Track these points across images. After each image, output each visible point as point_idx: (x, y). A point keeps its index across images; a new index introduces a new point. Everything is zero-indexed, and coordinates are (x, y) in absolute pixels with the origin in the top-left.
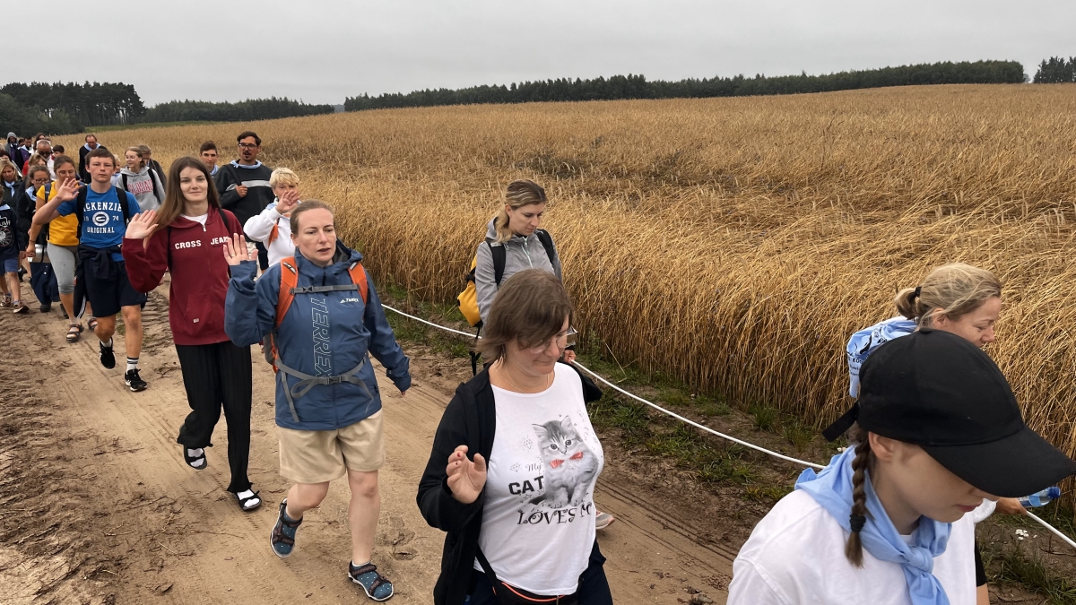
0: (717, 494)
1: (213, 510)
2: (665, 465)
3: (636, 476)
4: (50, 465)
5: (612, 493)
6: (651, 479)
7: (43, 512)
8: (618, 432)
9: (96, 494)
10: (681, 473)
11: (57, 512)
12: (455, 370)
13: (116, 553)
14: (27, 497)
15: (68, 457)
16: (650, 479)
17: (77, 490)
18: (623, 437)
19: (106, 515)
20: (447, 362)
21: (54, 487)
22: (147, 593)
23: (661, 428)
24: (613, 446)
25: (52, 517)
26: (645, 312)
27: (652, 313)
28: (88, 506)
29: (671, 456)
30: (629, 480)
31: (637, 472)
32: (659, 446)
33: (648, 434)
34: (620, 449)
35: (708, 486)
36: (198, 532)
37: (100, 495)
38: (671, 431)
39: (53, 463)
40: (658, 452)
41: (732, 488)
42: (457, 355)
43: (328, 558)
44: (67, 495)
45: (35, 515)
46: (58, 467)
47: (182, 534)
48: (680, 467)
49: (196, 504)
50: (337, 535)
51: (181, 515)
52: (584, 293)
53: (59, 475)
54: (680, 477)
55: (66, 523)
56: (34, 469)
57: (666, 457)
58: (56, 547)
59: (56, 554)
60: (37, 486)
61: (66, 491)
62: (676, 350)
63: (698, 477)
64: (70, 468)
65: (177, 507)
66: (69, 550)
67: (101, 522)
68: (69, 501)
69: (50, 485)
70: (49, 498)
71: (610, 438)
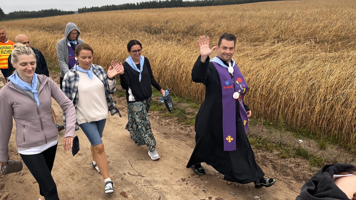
2: (192, 128)
3: (182, 132)
5: (175, 138)
6: (187, 132)
8: (176, 118)
12: (121, 101)
18: (178, 120)
20: (118, 99)
22: (15, 183)
23: (190, 116)
24: (175, 123)
26: (184, 79)
27: (186, 79)
30: (180, 133)
31: (183, 130)
32: (190, 122)
33: (186, 118)
34: (177, 124)
38: (193, 117)
40: (189, 124)
42: (121, 96)
43: (79, 166)
50: (82, 158)
52: (163, 73)
57: (192, 125)
62: (194, 91)
71: (174, 120)
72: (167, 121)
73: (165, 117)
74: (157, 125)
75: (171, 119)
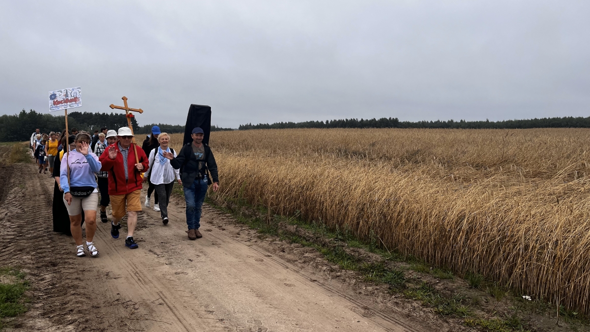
0: (447, 322)
1: (155, 309)
2: (415, 304)
3: (397, 309)
4: (72, 282)
5: (383, 317)
7: (65, 304)
8: (386, 286)
9: (94, 297)
10: (425, 309)
11: (73, 304)
12: (293, 249)
13: (101, 326)
14: (58, 296)
15: (82, 278)
16: (406, 311)
17: (84, 294)
18: (390, 288)
19: (98, 307)
20: (289, 245)
21: (72, 292)
23: (412, 285)
24: (384, 293)
25: (69, 306)
26: (403, 221)
27: (407, 222)
28: (89, 302)
29: (419, 300)
30: (393, 311)
31: (398, 307)
32: (411, 294)
33: (404, 287)
34: (388, 295)
35: (441, 317)
36: (147, 319)
37: (96, 298)
38: (418, 287)
39: (73, 281)
40: (411, 297)
41: (457, 319)
42: (294, 241)
44: (79, 296)
45: (61, 305)
46: (76, 283)
47: (137, 319)
48: (424, 306)
49: (147, 306)
50: (223, 326)
51: (138, 310)
53: (75, 287)
54: (424, 311)
55: (76, 309)
56: (63, 283)
57: (415, 300)
58: (69, 321)
59: (69, 324)
60: (64, 291)
61: (78, 295)
62: (421, 243)
63: (435, 312)
64: (82, 284)
65: (136, 306)
66: (77, 323)
67: (95, 311)
68: (80, 299)
69: (70, 291)
70: (69, 297)
71: (382, 289)
72: (370, 288)
73: (367, 282)
74: (352, 293)
75: (377, 285)
